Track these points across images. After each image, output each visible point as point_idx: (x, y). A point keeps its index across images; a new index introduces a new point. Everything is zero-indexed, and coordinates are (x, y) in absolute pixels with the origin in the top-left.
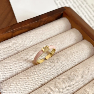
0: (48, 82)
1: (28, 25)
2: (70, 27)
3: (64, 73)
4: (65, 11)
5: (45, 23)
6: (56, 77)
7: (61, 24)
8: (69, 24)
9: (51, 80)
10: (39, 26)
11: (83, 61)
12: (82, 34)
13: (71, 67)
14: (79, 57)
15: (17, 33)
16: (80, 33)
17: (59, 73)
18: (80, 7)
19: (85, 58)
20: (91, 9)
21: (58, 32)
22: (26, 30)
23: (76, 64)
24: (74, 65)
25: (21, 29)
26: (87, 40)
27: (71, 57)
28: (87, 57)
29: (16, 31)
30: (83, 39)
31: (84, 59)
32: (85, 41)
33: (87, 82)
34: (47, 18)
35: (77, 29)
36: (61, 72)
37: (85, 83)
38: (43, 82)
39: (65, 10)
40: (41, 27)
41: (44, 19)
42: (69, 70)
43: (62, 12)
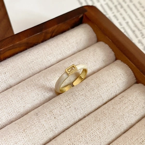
0: (59, 134)
1: (25, 40)
2: (95, 39)
3: (85, 117)
4: (86, 13)
5: (53, 34)
6: (72, 125)
7: (80, 35)
8: (93, 35)
9: (64, 131)
10: (44, 40)
11: (116, 96)
12: (113, 50)
13: (97, 107)
14: (109, 91)
15: (7, 54)
16: (110, 50)
17: (77, 119)
18: (119, 7)
19: (120, 91)
20: (138, 10)
21: (75, 49)
22: (22, 48)
23: (105, 101)
24: (100, 105)
25: (13, 47)
26: (122, 61)
27: (96, 91)
28: (122, 89)
29: (5, 51)
30: (116, 59)
31: (118, 93)
32: (118, 62)
33: (123, 130)
34: (56, 26)
35: (106, 43)
36: (80, 116)
37: (119, 133)
38: (51, 135)
39: (86, 11)
40: (47, 41)
41: (50, 29)
42: (93, 112)
43: (81, 16)
